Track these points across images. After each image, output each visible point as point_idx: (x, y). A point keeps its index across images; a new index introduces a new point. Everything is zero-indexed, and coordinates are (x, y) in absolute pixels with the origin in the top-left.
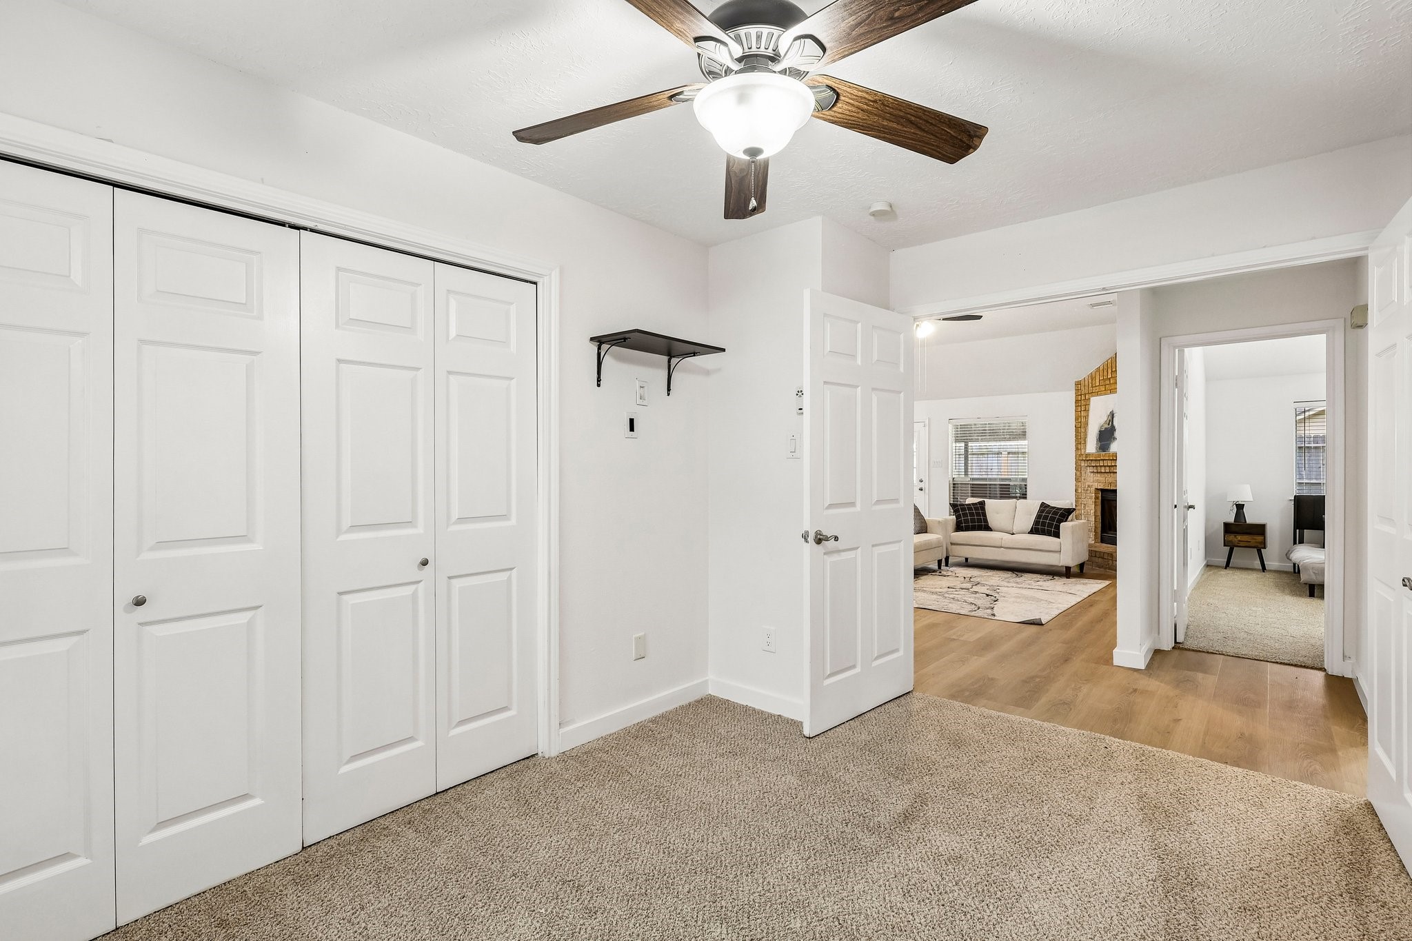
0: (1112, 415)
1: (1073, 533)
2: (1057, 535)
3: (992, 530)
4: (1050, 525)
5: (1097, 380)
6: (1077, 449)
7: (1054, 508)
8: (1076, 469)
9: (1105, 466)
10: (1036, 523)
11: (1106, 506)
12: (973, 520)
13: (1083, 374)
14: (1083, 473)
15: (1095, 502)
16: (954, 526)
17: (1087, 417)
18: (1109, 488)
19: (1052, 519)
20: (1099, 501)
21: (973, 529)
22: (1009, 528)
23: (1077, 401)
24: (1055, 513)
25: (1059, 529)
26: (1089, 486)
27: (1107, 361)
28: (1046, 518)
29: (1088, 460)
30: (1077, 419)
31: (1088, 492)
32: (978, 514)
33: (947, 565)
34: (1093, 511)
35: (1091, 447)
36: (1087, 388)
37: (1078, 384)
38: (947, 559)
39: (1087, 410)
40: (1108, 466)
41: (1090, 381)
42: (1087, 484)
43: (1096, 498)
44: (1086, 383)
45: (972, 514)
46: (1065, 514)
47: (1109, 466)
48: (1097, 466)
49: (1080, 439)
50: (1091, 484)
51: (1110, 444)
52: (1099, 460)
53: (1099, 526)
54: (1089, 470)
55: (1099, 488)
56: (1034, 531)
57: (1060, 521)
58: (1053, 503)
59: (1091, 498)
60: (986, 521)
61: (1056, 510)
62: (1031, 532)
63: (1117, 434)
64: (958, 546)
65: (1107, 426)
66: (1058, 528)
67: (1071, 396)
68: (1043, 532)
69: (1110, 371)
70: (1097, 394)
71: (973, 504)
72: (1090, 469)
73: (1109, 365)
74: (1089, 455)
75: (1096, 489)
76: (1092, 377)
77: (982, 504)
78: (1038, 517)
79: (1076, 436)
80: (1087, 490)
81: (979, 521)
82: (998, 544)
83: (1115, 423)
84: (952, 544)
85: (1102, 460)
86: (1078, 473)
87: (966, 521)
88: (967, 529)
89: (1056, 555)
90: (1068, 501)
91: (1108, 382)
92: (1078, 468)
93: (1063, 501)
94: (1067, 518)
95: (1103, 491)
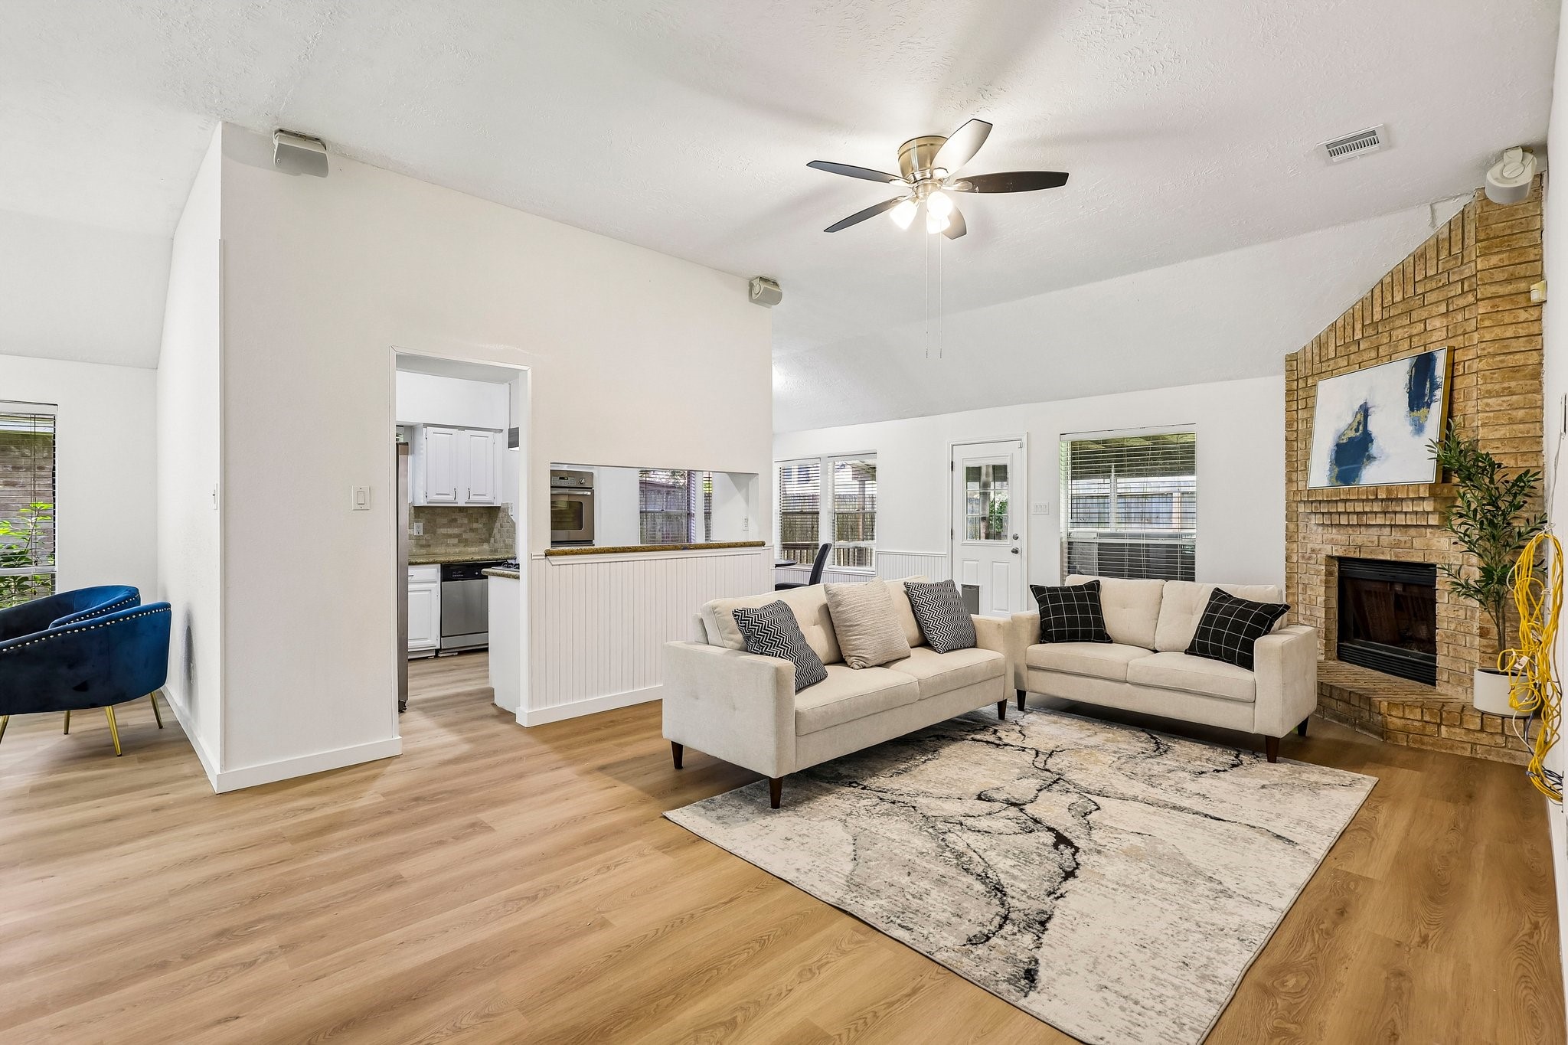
0: (1365, 411)
1: (1283, 662)
2: (1247, 663)
3: (1111, 642)
4: (1232, 641)
5: (1332, 348)
6: (1289, 481)
7: (1240, 602)
8: (1288, 519)
9: (1349, 513)
10: (1202, 632)
11: (1350, 593)
12: (1072, 622)
13: (1300, 340)
14: (1301, 525)
15: (1327, 582)
16: (1036, 630)
17: (1309, 420)
18: (1357, 555)
19: (1237, 627)
20: (1335, 579)
21: (1073, 637)
22: (1147, 639)
23: (1289, 392)
24: (1243, 615)
25: (1251, 651)
26: (1313, 550)
27: (1353, 308)
28: (1222, 623)
29: (1312, 502)
30: (1289, 425)
31: (1312, 562)
32: (1083, 609)
33: (1021, 707)
34: (1321, 599)
35: (1320, 474)
36: (1309, 365)
37: (1291, 359)
38: (1021, 695)
39: (1310, 408)
40: (1354, 513)
41: (1316, 351)
42: (1310, 546)
43: (1329, 574)
44: (1309, 355)
45: (1070, 609)
46: (1265, 617)
47: (1358, 513)
48: (1331, 513)
49: (1296, 462)
50: (1317, 547)
51: (1359, 469)
52: (1336, 501)
53: (1335, 627)
54: (1314, 520)
55: (1335, 554)
56: (1196, 649)
57: (1258, 634)
58: (1238, 591)
59: (1317, 572)
60: (1099, 621)
61: (1246, 607)
62: (1191, 651)
63: (1374, 450)
64: (1040, 674)
65: (1352, 434)
66: (1249, 646)
67: (1277, 384)
68: (1216, 654)
69: (1358, 326)
70: (1331, 373)
71: (1075, 588)
72: (1319, 519)
73: (1358, 315)
74: (1315, 490)
75: (1328, 556)
76: (1320, 343)
77: (1094, 587)
78: (1207, 620)
79: (1288, 456)
80: (1310, 558)
81: (1086, 622)
82: (1120, 675)
83: (1370, 428)
84: (1030, 668)
85: (1341, 500)
86: (1292, 526)
87: (1059, 623)
88: (1061, 638)
89: (1246, 709)
90: (1271, 587)
91: (1354, 348)
92: (1291, 517)
93: (1261, 587)
94: (1271, 625)
95: (1341, 560)
